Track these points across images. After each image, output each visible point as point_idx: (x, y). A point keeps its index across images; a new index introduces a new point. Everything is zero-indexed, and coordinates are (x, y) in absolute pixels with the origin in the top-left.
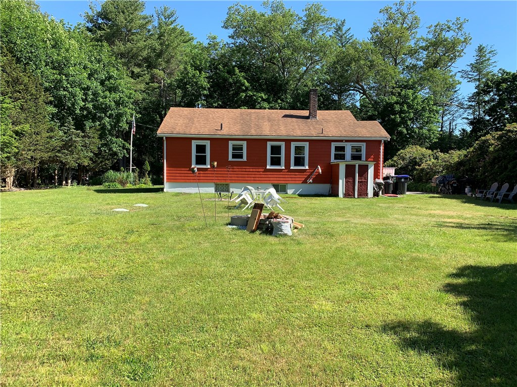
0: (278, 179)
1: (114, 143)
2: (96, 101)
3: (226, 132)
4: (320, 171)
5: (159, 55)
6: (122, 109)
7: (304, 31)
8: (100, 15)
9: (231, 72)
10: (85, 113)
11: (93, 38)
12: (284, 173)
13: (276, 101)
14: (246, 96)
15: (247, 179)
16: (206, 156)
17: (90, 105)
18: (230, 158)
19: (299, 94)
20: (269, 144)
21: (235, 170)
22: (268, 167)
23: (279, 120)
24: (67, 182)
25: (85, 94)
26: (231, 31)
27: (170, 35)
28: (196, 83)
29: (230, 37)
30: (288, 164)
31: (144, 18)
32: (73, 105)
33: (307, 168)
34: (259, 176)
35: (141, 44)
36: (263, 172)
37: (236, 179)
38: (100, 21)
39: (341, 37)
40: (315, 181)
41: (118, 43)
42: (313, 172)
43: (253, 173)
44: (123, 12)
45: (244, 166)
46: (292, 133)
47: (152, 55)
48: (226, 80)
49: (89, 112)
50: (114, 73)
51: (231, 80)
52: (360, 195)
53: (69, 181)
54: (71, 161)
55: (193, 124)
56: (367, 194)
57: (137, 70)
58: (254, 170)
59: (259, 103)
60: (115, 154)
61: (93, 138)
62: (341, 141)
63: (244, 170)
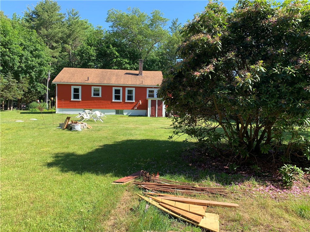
0: (119, 107)
1: (39, 86)
2: (27, 63)
3: (90, 82)
4: (141, 103)
5: (69, 36)
6: (43, 68)
7: (152, 25)
8: (33, 12)
9: (108, 47)
10: (20, 69)
11: (29, 26)
12: (122, 104)
13: (134, 64)
14: (117, 61)
15: (102, 107)
16: (79, 94)
17: (23, 65)
18: (92, 96)
19: (147, 60)
20: (114, 89)
21: (95, 102)
22: (113, 101)
23: (122, 76)
24: (10, 109)
25: (21, 59)
26: (111, 24)
27: (75, 25)
28: (88, 53)
29: (110, 27)
30: (124, 99)
31: (60, 15)
32: (13, 65)
33: (134, 101)
34: (108, 105)
35: (57, 30)
36: (110, 103)
37: (96, 106)
38: (34, 16)
39: (176, 28)
40: (138, 109)
41: (43, 29)
42: (137, 103)
43: (105, 104)
44: (47, 12)
45: (100, 100)
46: (126, 83)
47: (65, 36)
48: (106, 52)
49: (22, 69)
50: (39, 47)
51: (108, 52)
52: (158, 116)
53: (12, 108)
54: (9, 96)
55: (73, 77)
56: (162, 115)
57: (55, 45)
58: (106, 102)
59: (124, 65)
60: (40, 92)
61: (25, 83)
62: (152, 88)
63: (100, 102)
